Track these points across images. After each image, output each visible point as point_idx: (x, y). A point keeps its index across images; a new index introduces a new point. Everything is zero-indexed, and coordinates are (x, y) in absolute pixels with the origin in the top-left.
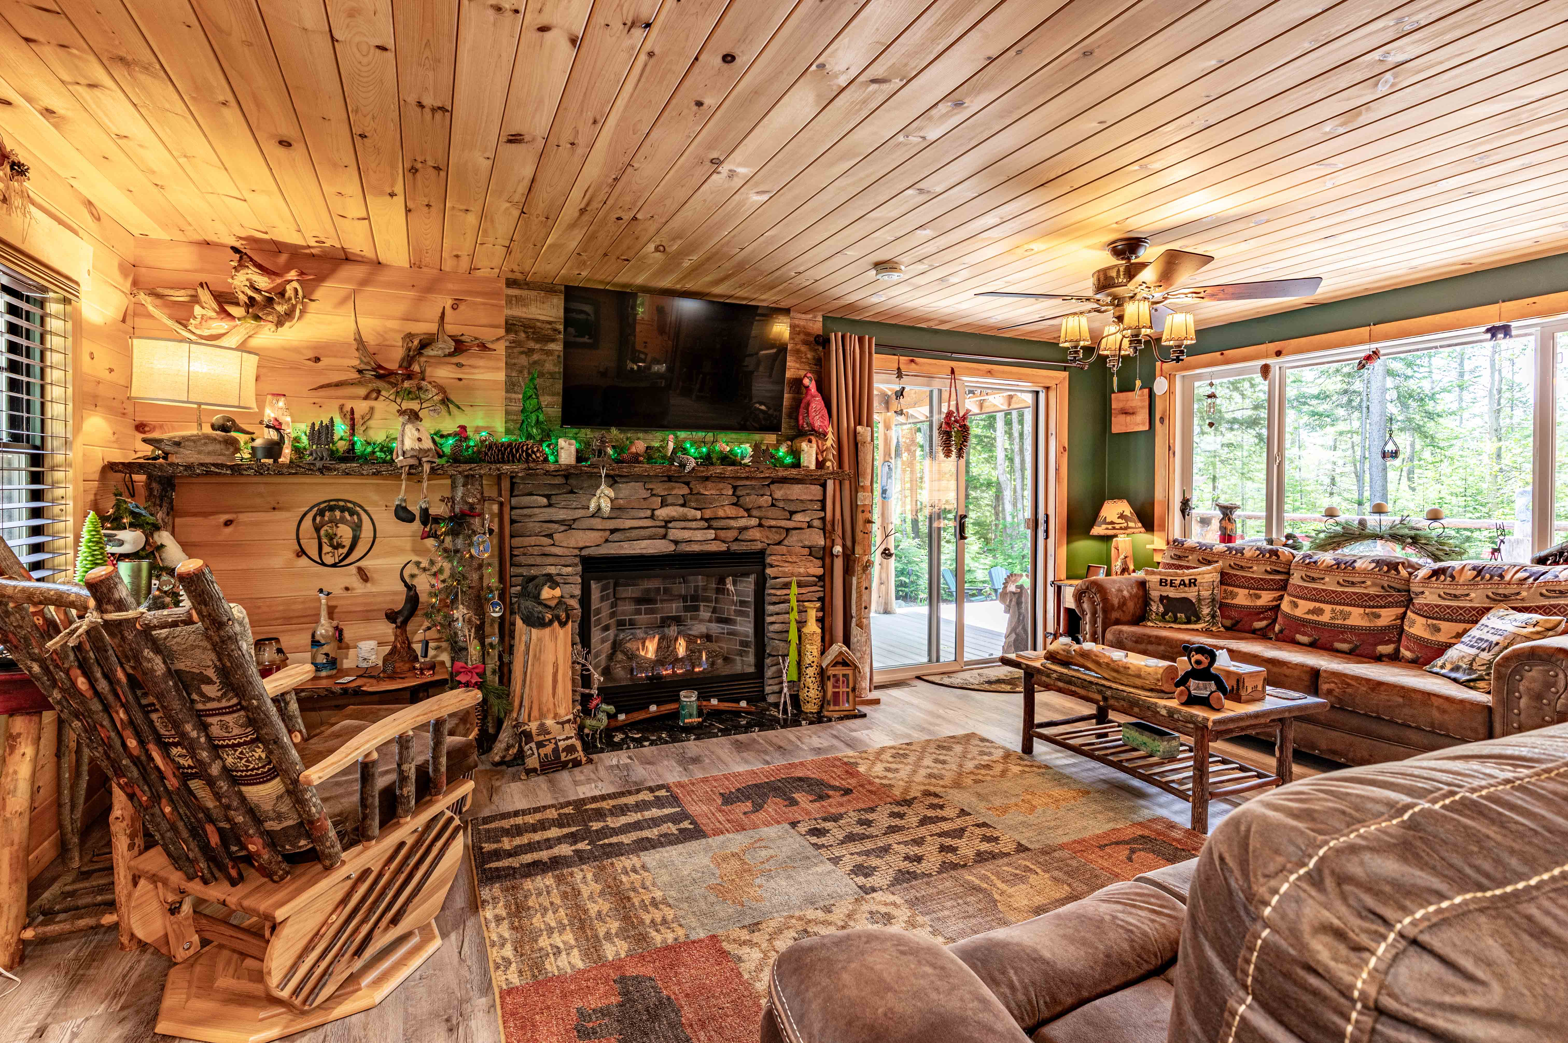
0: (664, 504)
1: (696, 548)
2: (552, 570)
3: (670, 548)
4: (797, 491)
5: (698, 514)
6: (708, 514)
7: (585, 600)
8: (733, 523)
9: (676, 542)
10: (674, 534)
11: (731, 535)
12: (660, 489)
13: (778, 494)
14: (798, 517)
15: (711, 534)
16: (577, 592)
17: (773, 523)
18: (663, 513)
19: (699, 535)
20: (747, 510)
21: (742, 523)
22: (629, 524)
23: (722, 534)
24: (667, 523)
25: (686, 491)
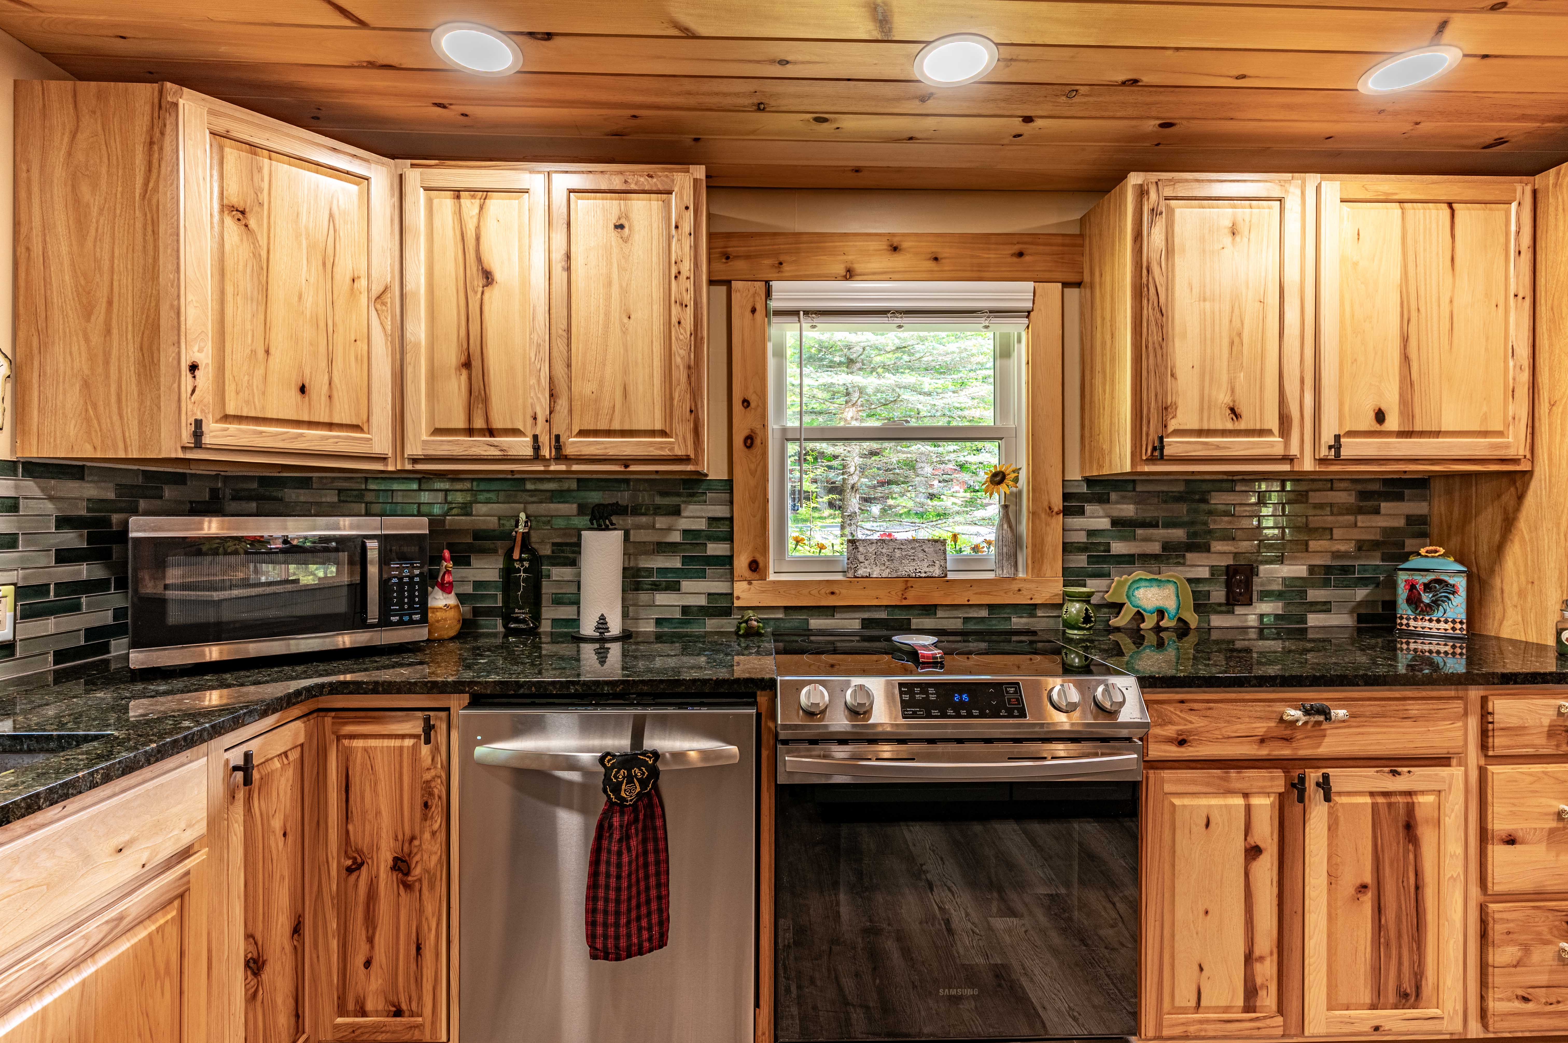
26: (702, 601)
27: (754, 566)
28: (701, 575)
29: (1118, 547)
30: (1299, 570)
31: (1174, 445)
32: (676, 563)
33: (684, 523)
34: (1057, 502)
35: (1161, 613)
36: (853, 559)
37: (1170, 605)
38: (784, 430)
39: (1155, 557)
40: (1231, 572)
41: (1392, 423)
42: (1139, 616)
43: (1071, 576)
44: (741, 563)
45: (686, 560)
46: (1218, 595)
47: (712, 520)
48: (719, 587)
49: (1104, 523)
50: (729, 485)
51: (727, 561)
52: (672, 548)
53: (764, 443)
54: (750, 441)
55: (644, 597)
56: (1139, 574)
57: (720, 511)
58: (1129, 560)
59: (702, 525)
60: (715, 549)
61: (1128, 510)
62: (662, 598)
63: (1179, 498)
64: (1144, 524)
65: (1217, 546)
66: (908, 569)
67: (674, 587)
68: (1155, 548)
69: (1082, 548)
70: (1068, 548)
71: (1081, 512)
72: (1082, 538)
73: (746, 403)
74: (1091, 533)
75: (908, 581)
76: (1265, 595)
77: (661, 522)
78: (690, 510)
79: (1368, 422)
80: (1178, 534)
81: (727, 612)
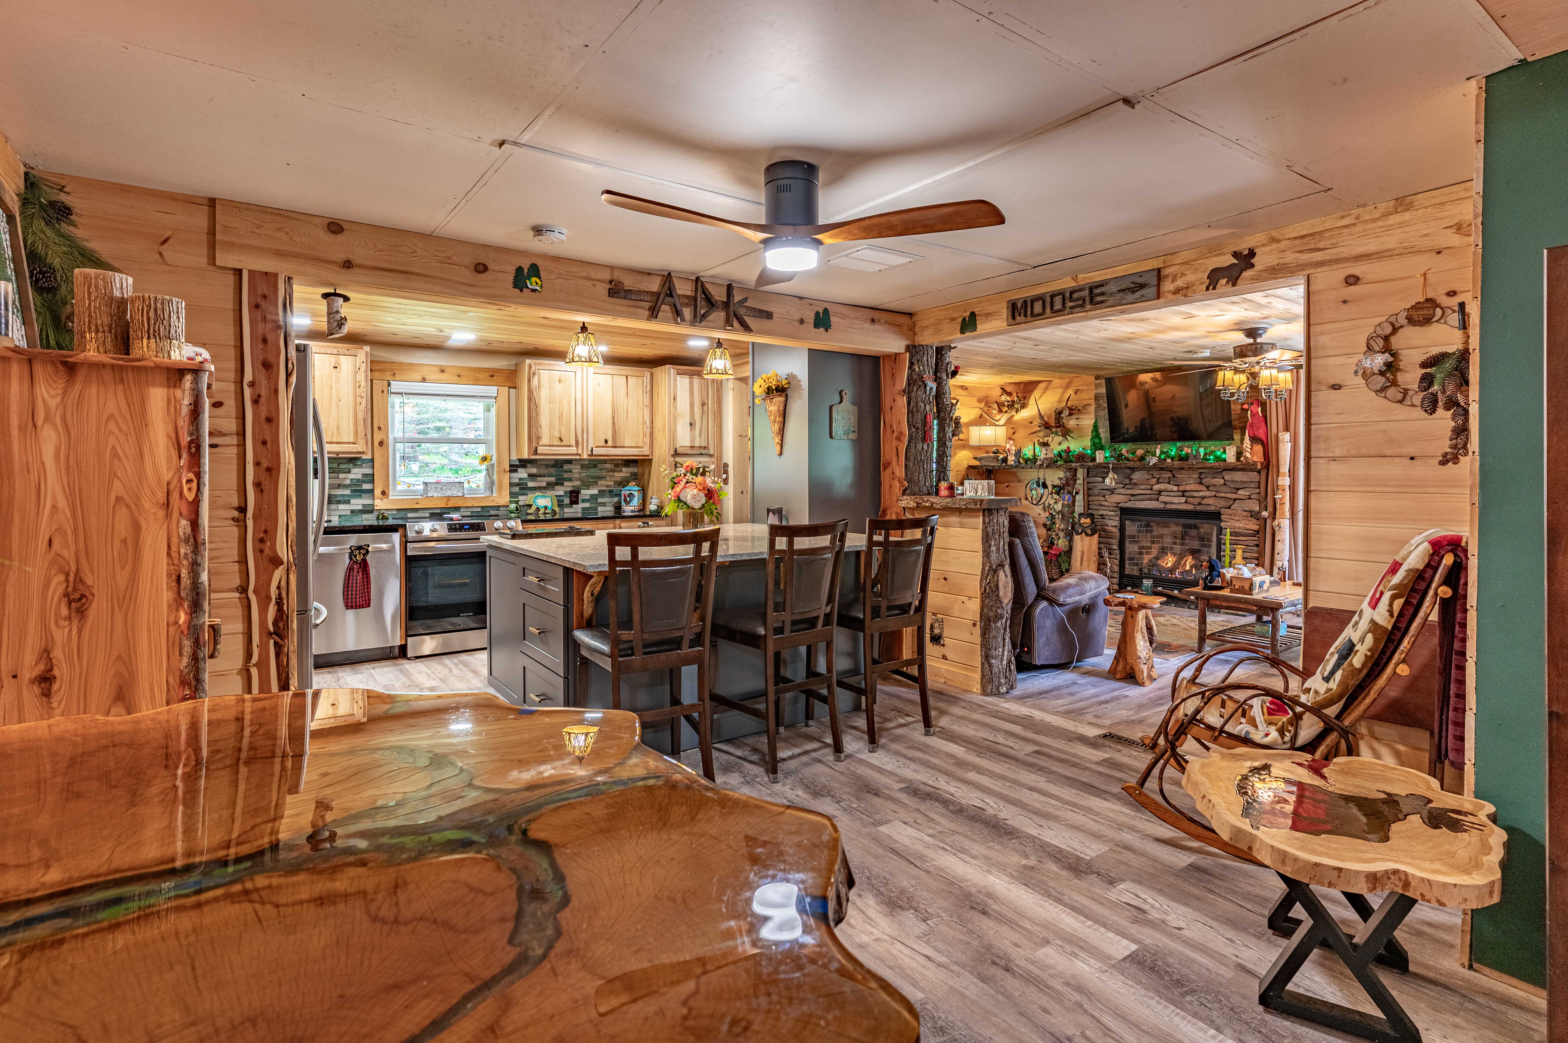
0: (1158, 482)
1: (1174, 507)
2: (1104, 513)
3: (1162, 506)
4: (1238, 476)
5: (1176, 488)
6: (1182, 488)
7: (1122, 529)
8: (1196, 494)
9: (1166, 503)
10: (1162, 498)
11: (1196, 501)
12: (1156, 474)
13: (1227, 477)
14: (1240, 492)
15: (1183, 500)
16: (1117, 523)
17: (1223, 495)
18: (1156, 487)
19: (1176, 500)
20: (1208, 487)
21: (1201, 494)
22: (1137, 492)
23: (1190, 500)
24: (1160, 492)
25: (1170, 475)
26: (360, 508)
27: (383, 493)
28: (360, 497)
29: (531, 484)
30: (595, 491)
31: (541, 450)
32: (347, 492)
33: (351, 476)
34: (507, 468)
35: (546, 508)
36: (426, 490)
37: (549, 505)
38: (395, 438)
39: (544, 488)
40: (571, 492)
41: (610, 443)
42: (538, 509)
43: (513, 495)
44: (378, 492)
45: (352, 491)
46: (567, 501)
47: (365, 475)
48: (369, 502)
49: (525, 476)
50: (372, 460)
51: (372, 491)
52: (346, 486)
53: (387, 444)
54: (381, 444)
55: (333, 507)
56: (538, 494)
57: (368, 471)
58: (534, 489)
59: (359, 477)
60: (366, 486)
61: (534, 471)
62: (341, 507)
63: (553, 466)
64: (540, 476)
65: (566, 483)
66: (449, 493)
67: (348, 502)
68: (544, 484)
69: (517, 485)
70: (511, 485)
71: (516, 471)
72: (517, 481)
73: (380, 428)
74: (520, 479)
75: (448, 498)
76: (584, 501)
77: (342, 476)
78: (355, 470)
79: (603, 443)
80: (553, 479)
81: (371, 512)
